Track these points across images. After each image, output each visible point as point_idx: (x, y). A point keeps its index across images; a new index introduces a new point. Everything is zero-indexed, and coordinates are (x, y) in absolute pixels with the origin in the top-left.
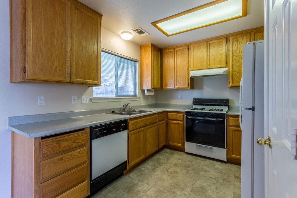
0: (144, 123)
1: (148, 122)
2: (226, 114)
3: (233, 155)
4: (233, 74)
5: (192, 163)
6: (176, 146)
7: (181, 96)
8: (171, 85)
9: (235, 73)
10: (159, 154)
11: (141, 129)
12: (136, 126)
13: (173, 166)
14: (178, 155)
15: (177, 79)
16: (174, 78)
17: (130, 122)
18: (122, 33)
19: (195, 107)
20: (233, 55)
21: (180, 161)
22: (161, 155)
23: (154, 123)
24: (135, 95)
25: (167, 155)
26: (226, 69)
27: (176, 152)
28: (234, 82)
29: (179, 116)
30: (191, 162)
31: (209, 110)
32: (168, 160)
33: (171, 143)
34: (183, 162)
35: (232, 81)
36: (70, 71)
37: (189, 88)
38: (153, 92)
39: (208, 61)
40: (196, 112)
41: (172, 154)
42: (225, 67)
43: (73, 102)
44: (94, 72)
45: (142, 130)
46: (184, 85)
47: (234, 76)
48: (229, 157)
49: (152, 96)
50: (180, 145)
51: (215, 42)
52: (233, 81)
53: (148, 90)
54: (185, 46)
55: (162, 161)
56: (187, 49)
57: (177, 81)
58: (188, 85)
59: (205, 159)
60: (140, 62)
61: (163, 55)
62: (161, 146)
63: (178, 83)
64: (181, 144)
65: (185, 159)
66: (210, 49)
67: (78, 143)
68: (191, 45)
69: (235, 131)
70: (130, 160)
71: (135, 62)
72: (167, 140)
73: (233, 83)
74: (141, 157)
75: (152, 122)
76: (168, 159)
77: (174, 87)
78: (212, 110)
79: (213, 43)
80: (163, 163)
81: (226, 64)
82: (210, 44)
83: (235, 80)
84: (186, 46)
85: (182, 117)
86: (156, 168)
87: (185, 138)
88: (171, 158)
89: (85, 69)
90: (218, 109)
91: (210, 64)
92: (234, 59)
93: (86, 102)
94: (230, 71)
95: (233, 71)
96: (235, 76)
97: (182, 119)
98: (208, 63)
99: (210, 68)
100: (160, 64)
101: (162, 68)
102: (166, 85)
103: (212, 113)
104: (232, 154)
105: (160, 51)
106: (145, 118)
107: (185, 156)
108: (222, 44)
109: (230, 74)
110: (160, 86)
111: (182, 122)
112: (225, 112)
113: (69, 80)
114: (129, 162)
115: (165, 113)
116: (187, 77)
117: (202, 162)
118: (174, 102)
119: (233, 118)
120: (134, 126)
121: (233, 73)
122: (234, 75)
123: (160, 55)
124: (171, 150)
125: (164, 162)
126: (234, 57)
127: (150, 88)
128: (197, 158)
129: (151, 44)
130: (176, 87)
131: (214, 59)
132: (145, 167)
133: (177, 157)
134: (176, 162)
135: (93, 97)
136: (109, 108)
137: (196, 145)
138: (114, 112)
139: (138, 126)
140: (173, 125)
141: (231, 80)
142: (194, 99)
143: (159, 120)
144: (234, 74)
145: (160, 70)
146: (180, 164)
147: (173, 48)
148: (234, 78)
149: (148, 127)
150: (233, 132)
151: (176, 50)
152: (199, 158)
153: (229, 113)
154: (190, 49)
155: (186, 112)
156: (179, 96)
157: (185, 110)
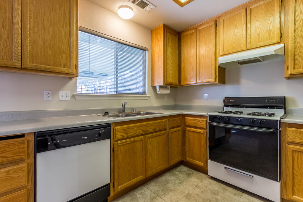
0: (143, 130)
1: (150, 129)
2: (280, 121)
3: (294, 196)
4: (294, 54)
5: (216, 197)
6: (196, 165)
7: (207, 94)
8: (192, 80)
9: (298, 51)
10: (170, 174)
11: (138, 138)
12: (127, 134)
13: (184, 198)
14: (198, 178)
15: (200, 70)
16: (195, 69)
17: (116, 128)
19: (226, 109)
20: (295, 19)
21: (199, 190)
22: (173, 175)
23: (162, 131)
24: (144, 93)
25: (181, 176)
26: (282, 45)
27: (195, 172)
28: (297, 66)
29: (201, 122)
30: (215, 194)
31: (249, 114)
32: (180, 185)
33: (189, 159)
34: (202, 192)
35: (293, 66)
36: (20, 51)
37: (217, 82)
38: (169, 89)
39: (248, 37)
40: (225, 116)
41: (189, 175)
42: (279, 43)
43: (45, 99)
44: (64, 56)
45: (140, 139)
46: (209, 78)
47: (297, 57)
48: (285, 198)
49: (167, 95)
50: (201, 164)
51: (260, 5)
52: (294, 64)
53: (161, 87)
54: (211, 22)
55: (170, 185)
56: (214, 26)
57: (199, 73)
58: (216, 78)
59: (240, 193)
60: (150, 50)
61: (182, 40)
62: (173, 162)
63: (201, 76)
64: (203, 163)
65: (206, 187)
66: (252, 18)
67: (6, 157)
68: (221, 18)
69: (300, 153)
70: (115, 182)
71: (144, 50)
72: (184, 154)
73: (294, 68)
74: (137, 178)
75: (157, 129)
76: (180, 183)
77: (196, 81)
78: (254, 114)
79: (256, 7)
80: (171, 190)
81: (281, 37)
82: (251, 9)
83: (299, 62)
84: (213, 21)
85: (204, 123)
86: (158, 198)
87: (208, 155)
88: (184, 183)
89: (49, 51)
90: (265, 114)
91: (250, 41)
92: (297, 26)
93: (66, 99)
94: (290, 48)
95: (295, 48)
96: (300, 56)
97: (204, 126)
98: (248, 40)
99: (251, 47)
100: (177, 52)
101: (180, 58)
102: (185, 79)
103: (253, 119)
104: (293, 194)
105: (178, 35)
106: (145, 123)
107: (206, 182)
108: (274, 6)
109: (289, 54)
110: (177, 82)
111: (205, 131)
112: (278, 119)
113: (18, 65)
114: (114, 186)
115: (181, 117)
116: (214, 67)
117: (234, 197)
118: (197, 103)
119: (295, 129)
120: (124, 134)
121: (295, 51)
122: (298, 54)
123: (177, 40)
124: (189, 169)
125: (172, 188)
126: (297, 23)
127: (162, 84)
128: (227, 187)
129: (164, 24)
130: (198, 81)
131: (258, 32)
132: (142, 194)
133: (195, 182)
134: (191, 192)
135: (78, 93)
137: (225, 168)
138: (108, 113)
139: (131, 134)
140: (192, 133)
141: (290, 63)
142: (226, 98)
143: (171, 126)
144: (296, 53)
145: (177, 60)
146: (196, 196)
147: (195, 28)
148: (297, 59)
149: (149, 135)
150: (294, 153)
151: (199, 30)
152: (230, 189)
153: (287, 120)
154: (218, 24)
155: (210, 116)
156: (205, 94)
157: (209, 114)
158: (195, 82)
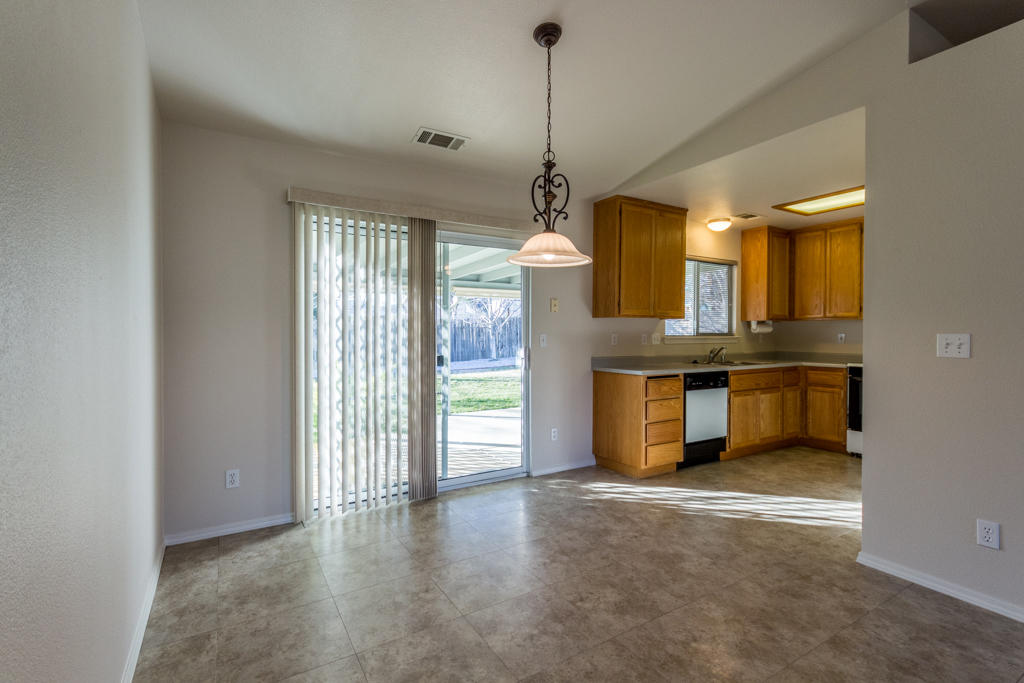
0: (755, 383)
1: (763, 382)
7: (843, 335)
8: (817, 311)
12: (741, 385)
14: (829, 455)
16: (822, 294)
18: (710, 222)
24: (730, 333)
27: (825, 451)
38: (770, 325)
45: (752, 394)
46: (849, 311)
49: (766, 335)
50: (835, 438)
53: (760, 323)
54: (853, 224)
56: (859, 231)
57: (830, 302)
58: (860, 311)
60: (740, 264)
61: (797, 245)
63: (833, 307)
64: (837, 436)
70: (731, 438)
71: (731, 265)
72: (804, 427)
75: (770, 384)
77: (825, 313)
84: (856, 223)
85: (841, 379)
93: (657, 343)
97: (840, 383)
100: (788, 264)
102: (803, 310)
105: (789, 236)
106: (757, 374)
107: (845, 458)
110: (787, 313)
111: (842, 390)
114: (729, 441)
116: (857, 294)
120: (738, 385)
123: (788, 244)
124: (813, 449)
127: (763, 317)
129: (769, 226)
130: (828, 315)
136: (686, 354)
138: (696, 361)
139: (745, 386)
140: (818, 394)
145: (787, 276)
147: (823, 230)
149: (762, 391)
151: (831, 234)
155: (851, 368)
156: (839, 336)
157: (849, 365)
158: (822, 315)
